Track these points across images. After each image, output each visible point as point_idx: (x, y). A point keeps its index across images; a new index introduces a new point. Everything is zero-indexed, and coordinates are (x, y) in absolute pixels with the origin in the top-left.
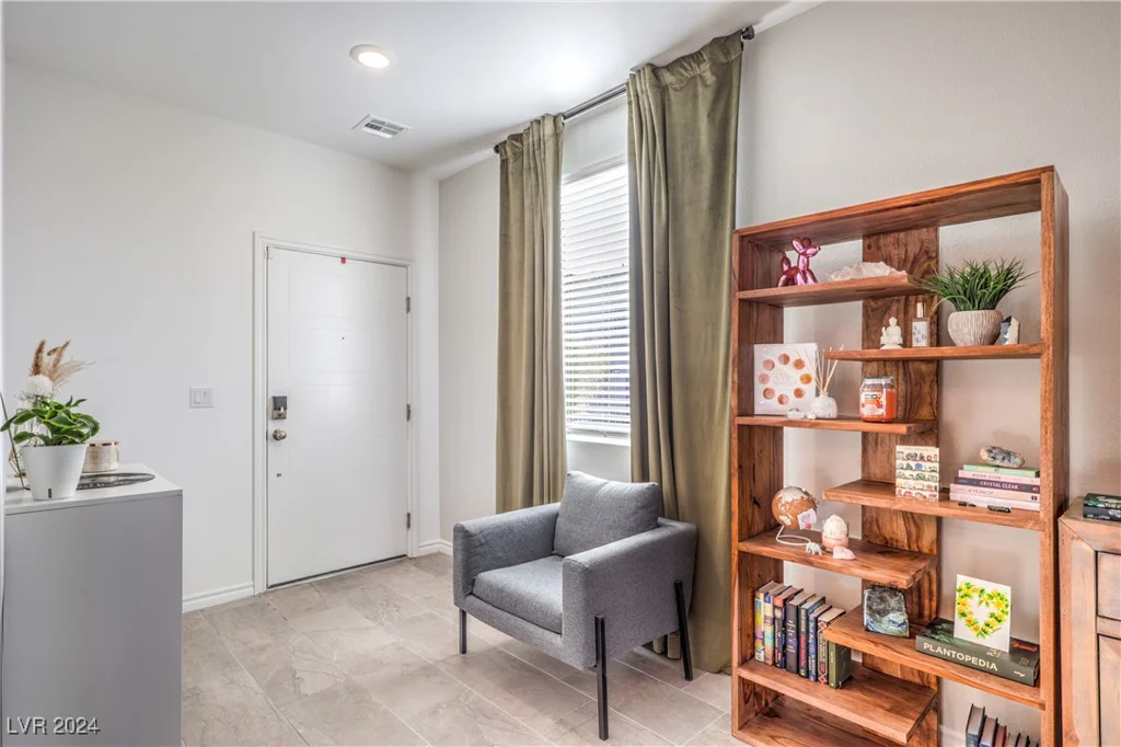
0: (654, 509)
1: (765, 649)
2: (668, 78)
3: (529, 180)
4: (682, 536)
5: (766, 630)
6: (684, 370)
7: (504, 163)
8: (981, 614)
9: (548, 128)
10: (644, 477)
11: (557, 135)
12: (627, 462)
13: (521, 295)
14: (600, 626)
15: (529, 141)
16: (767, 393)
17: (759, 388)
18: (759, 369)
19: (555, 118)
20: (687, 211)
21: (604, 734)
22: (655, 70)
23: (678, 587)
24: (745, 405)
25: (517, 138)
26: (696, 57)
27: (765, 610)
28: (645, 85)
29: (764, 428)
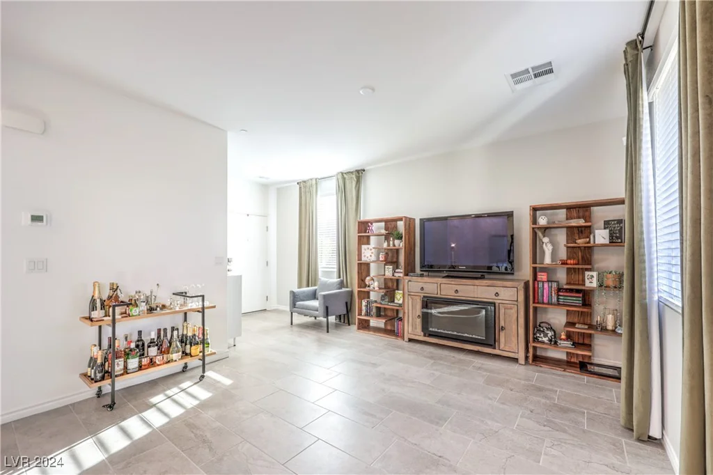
0: (341, 285)
1: (364, 312)
2: (345, 175)
3: (308, 195)
4: (348, 291)
5: (364, 308)
6: (349, 250)
7: (300, 188)
8: (399, 297)
9: (314, 182)
10: (340, 277)
11: (316, 184)
12: (336, 275)
13: (305, 228)
14: (327, 308)
15: (308, 184)
16: (365, 256)
17: (363, 255)
18: (363, 251)
19: (316, 179)
20: (350, 210)
21: (328, 332)
22: (342, 173)
23: (346, 303)
24: (360, 259)
25: (305, 182)
26: (352, 172)
27: (364, 303)
28: (340, 176)
29: (364, 264)
